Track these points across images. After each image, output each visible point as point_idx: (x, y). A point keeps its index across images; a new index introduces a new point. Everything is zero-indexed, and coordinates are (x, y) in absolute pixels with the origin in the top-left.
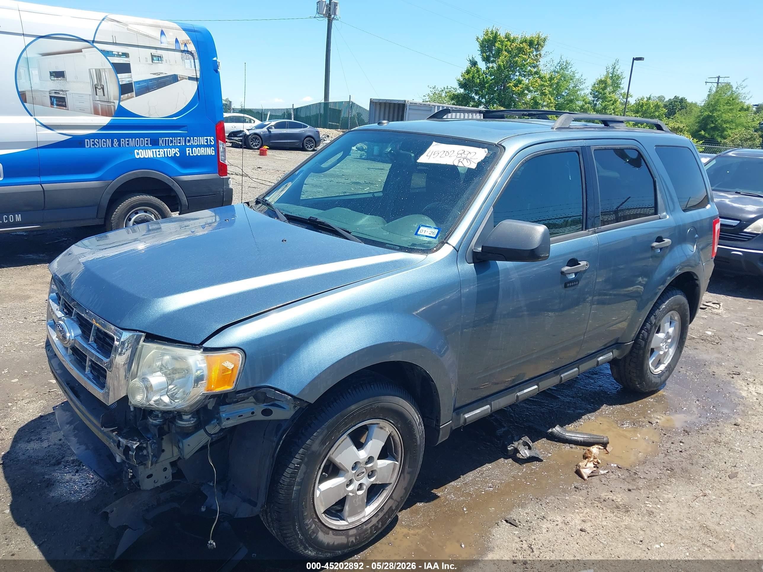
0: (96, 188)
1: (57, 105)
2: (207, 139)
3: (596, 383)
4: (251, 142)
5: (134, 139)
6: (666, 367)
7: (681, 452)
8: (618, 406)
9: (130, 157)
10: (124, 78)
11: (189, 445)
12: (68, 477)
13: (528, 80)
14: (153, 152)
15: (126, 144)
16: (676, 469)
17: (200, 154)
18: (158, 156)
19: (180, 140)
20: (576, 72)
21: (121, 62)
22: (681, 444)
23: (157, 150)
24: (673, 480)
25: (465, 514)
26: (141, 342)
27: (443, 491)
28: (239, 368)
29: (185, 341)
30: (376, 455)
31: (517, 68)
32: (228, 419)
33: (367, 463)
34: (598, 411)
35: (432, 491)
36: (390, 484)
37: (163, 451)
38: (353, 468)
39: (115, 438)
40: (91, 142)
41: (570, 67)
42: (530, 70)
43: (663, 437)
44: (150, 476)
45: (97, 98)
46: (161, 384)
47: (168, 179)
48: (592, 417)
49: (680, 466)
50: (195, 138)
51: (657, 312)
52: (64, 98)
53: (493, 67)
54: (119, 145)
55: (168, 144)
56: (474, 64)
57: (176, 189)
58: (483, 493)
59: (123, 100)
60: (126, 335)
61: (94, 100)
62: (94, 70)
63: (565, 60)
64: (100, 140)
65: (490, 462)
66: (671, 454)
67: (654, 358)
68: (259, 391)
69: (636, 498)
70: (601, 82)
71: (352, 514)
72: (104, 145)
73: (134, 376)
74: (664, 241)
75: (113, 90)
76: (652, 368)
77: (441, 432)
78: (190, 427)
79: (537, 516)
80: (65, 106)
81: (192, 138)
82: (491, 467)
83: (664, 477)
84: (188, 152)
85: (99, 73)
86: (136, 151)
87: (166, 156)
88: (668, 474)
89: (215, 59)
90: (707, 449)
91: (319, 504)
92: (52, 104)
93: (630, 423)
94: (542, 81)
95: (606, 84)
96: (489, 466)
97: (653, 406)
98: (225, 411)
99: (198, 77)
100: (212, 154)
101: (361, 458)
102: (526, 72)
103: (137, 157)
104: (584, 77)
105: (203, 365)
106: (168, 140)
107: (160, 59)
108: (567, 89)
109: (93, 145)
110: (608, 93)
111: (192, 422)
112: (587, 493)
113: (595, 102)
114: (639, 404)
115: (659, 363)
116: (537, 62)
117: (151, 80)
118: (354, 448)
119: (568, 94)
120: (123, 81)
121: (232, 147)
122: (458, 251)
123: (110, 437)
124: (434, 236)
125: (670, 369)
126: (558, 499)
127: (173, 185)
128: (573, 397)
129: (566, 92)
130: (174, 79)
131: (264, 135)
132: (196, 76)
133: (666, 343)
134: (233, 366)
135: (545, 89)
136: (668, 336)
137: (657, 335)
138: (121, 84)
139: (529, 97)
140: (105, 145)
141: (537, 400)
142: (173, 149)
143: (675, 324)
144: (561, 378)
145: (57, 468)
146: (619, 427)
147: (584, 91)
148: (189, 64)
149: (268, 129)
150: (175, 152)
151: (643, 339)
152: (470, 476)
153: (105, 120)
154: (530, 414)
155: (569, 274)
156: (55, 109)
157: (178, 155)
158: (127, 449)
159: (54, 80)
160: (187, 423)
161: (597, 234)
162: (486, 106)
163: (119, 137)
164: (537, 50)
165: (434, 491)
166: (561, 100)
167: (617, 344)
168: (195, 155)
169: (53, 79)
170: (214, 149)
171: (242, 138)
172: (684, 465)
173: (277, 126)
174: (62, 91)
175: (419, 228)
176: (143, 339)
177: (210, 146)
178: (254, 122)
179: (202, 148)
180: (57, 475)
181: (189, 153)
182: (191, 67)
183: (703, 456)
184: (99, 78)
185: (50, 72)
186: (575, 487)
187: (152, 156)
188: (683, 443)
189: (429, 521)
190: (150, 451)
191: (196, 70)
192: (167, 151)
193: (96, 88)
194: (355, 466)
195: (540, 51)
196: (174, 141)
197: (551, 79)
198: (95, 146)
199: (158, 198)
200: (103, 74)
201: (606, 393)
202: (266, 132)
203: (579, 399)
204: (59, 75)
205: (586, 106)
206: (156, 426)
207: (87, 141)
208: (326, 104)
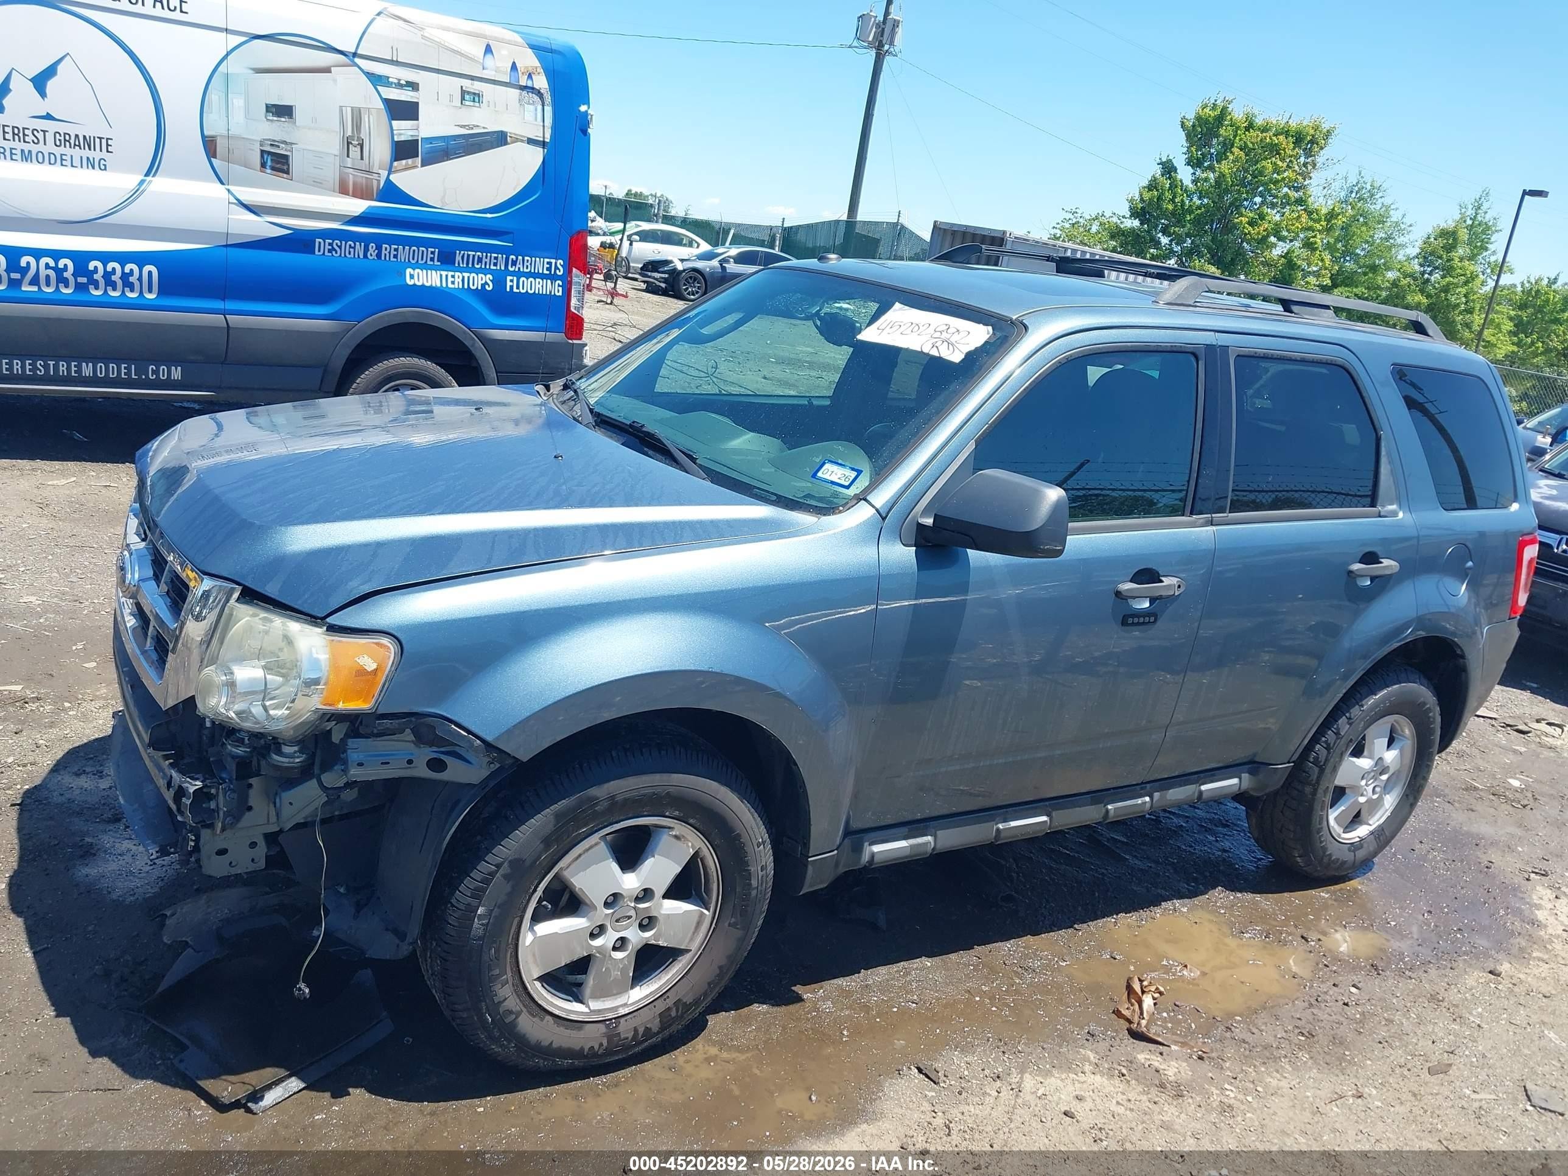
0: (327, 333)
1: (273, 169)
2: (549, 263)
3: (1217, 845)
4: (685, 285)
5: (407, 248)
6: (1372, 833)
7: (1346, 1004)
8: (1249, 896)
9: (395, 282)
10: (404, 129)
11: (291, 804)
12: (127, 845)
13: (1278, 215)
14: (441, 275)
15: (392, 256)
16: (1321, 1035)
17: (532, 292)
18: (450, 285)
19: (496, 258)
20: (1392, 207)
21: (403, 98)
22: (1353, 990)
23: (450, 274)
24: (1304, 1056)
25: (841, 1042)
26: (232, 601)
27: (813, 992)
28: (387, 672)
29: (301, 608)
30: (660, 889)
31: (1258, 187)
32: (360, 764)
33: (638, 899)
34: (1201, 898)
35: (793, 988)
36: (688, 951)
37: (250, 808)
38: (607, 905)
39: (167, 770)
40: (327, 244)
41: (1380, 194)
42: (1286, 195)
43: (1321, 969)
44: (222, 852)
45: (349, 162)
46: (253, 681)
47: (465, 332)
48: (1183, 906)
49: (1332, 1032)
50: (526, 258)
51: (1355, 711)
52: (286, 157)
53: (1206, 180)
54: (379, 256)
55: (473, 264)
56: (1168, 168)
57: (477, 354)
58: (895, 1010)
59: (397, 171)
60: (207, 584)
61: (343, 166)
62: (349, 109)
63: (1369, 180)
64: (344, 242)
65: (931, 955)
66: (1323, 1005)
67: (1343, 808)
68: (422, 720)
69: (1210, 1075)
70: (1444, 234)
71: (598, 996)
72: (350, 253)
73: (213, 661)
74: (1381, 563)
75: (380, 150)
76: (1336, 827)
77: (810, 868)
78: (292, 768)
79: (987, 1072)
80: (287, 172)
81: (520, 258)
82: (929, 964)
83: (1288, 1047)
84: (509, 284)
85: (357, 115)
86: (409, 271)
87: (466, 287)
88: (1297, 1042)
89: (583, 108)
90: (1405, 1010)
91: (530, 959)
92: (263, 165)
93: (1261, 933)
94: (1312, 219)
95: (1455, 240)
96: (928, 962)
97: (1325, 906)
98: (358, 750)
99: (547, 140)
100: (557, 294)
101: (626, 887)
102: (1276, 197)
103: (410, 282)
104: (1408, 221)
105: (323, 656)
106: (474, 256)
107: (477, 99)
108: (1367, 242)
109: (330, 251)
110: (1457, 260)
111: (298, 760)
112: (1109, 1047)
113: (1426, 276)
114: (1295, 898)
115: (1356, 819)
116: (1305, 180)
117: (455, 137)
118: (615, 867)
119: (1369, 254)
120: (400, 134)
121: (647, 291)
122: (884, 519)
123: (160, 769)
124: (847, 484)
125: (1383, 837)
126: (1043, 1048)
127: (473, 345)
128: (1157, 862)
129: (1363, 249)
130: (500, 139)
131: (712, 274)
132: (544, 137)
133: (1376, 780)
134: (374, 666)
135: (1315, 237)
136: (1381, 768)
137: (1354, 759)
138: (396, 139)
139: (1276, 252)
140: (352, 253)
141: (1076, 855)
142: (480, 275)
143: (1401, 744)
144: (1107, 811)
145: (111, 828)
146: (1233, 935)
147: (1407, 250)
148: (533, 114)
149: (721, 262)
150: (483, 282)
151: (1316, 762)
152: (880, 974)
153: (358, 206)
154: (1053, 880)
155: (1134, 598)
156: (268, 176)
157: (489, 288)
158: (181, 792)
159: (272, 121)
160: (287, 760)
161: (1214, 528)
162: (1182, 261)
163: (379, 240)
164: (1309, 153)
165: (799, 989)
166: (1350, 265)
167: (1253, 765)
168: (522, 291)
169: (271, 118)
170: (561, 284)
171: (667, 276)
172: (1342, 1031)
173: (741, 259)
174: (285, 142)
175: (824, 464)
176: (236, 595)
177: (553, 278)
178: (698, 247)
179: (537, 280)
180: (107, 840)
181: (511, 287)
182: (536, 120)
183: (1392, 1021)
184: (357, 125)
185: (267, 105)
186: (1088, 1033)
187: (439, 285)
188: (1357, 988)
189: (765, 1042)
190: (222, 802)
191: (544, 126)
192: (469, 277)
193: (348, 143)
194: (613, 901)
195: (1314, 156)
196: (484, 260)
197: (1331, 215)
198: (334, 252)
199: (442, 367)
200: (365, 118)
201: (1231, 865)
202: (718, 268)
203: (1169, 868)
204: (283, 111)
205: (1404, 282)
206: (234, 757)
207: (320, 243)
208: (850, 224)
